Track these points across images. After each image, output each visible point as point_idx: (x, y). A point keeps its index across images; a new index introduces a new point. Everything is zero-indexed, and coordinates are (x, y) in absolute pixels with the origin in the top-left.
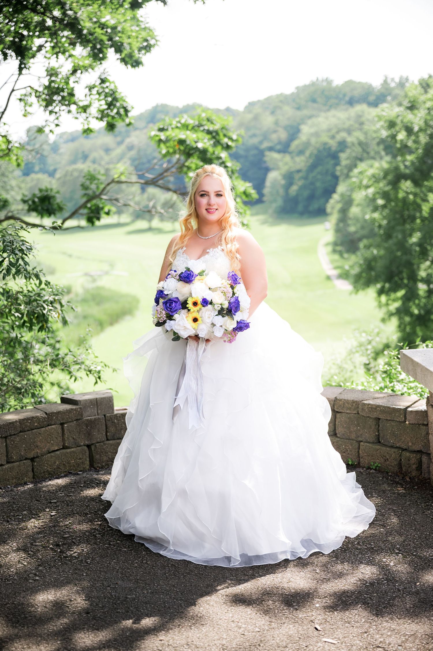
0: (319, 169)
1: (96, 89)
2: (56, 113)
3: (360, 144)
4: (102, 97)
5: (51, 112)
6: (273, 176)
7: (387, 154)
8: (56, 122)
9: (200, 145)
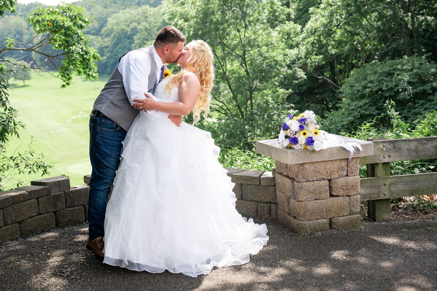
3: (146, 29)
9: (66, 24)
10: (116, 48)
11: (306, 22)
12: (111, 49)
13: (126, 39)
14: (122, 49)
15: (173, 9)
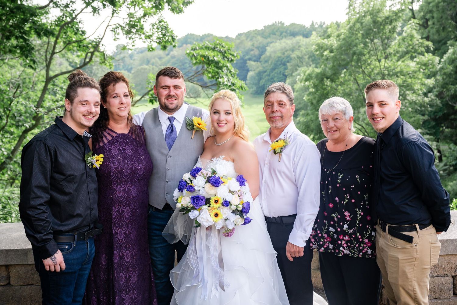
0: (276, 70)
1: (156, 26)
2: (133, 39)
3: (299, 57)
4: (160, 30)
5: (130, 38)
6: (250, 74)
7: (313, 63)
8: (133, 44)
9: (216, 59)
10: (272, 73)
11: (445, 53)
12: (269, 73)
13: (281, 65)
14: (277, 74)
15: (319, 42)
